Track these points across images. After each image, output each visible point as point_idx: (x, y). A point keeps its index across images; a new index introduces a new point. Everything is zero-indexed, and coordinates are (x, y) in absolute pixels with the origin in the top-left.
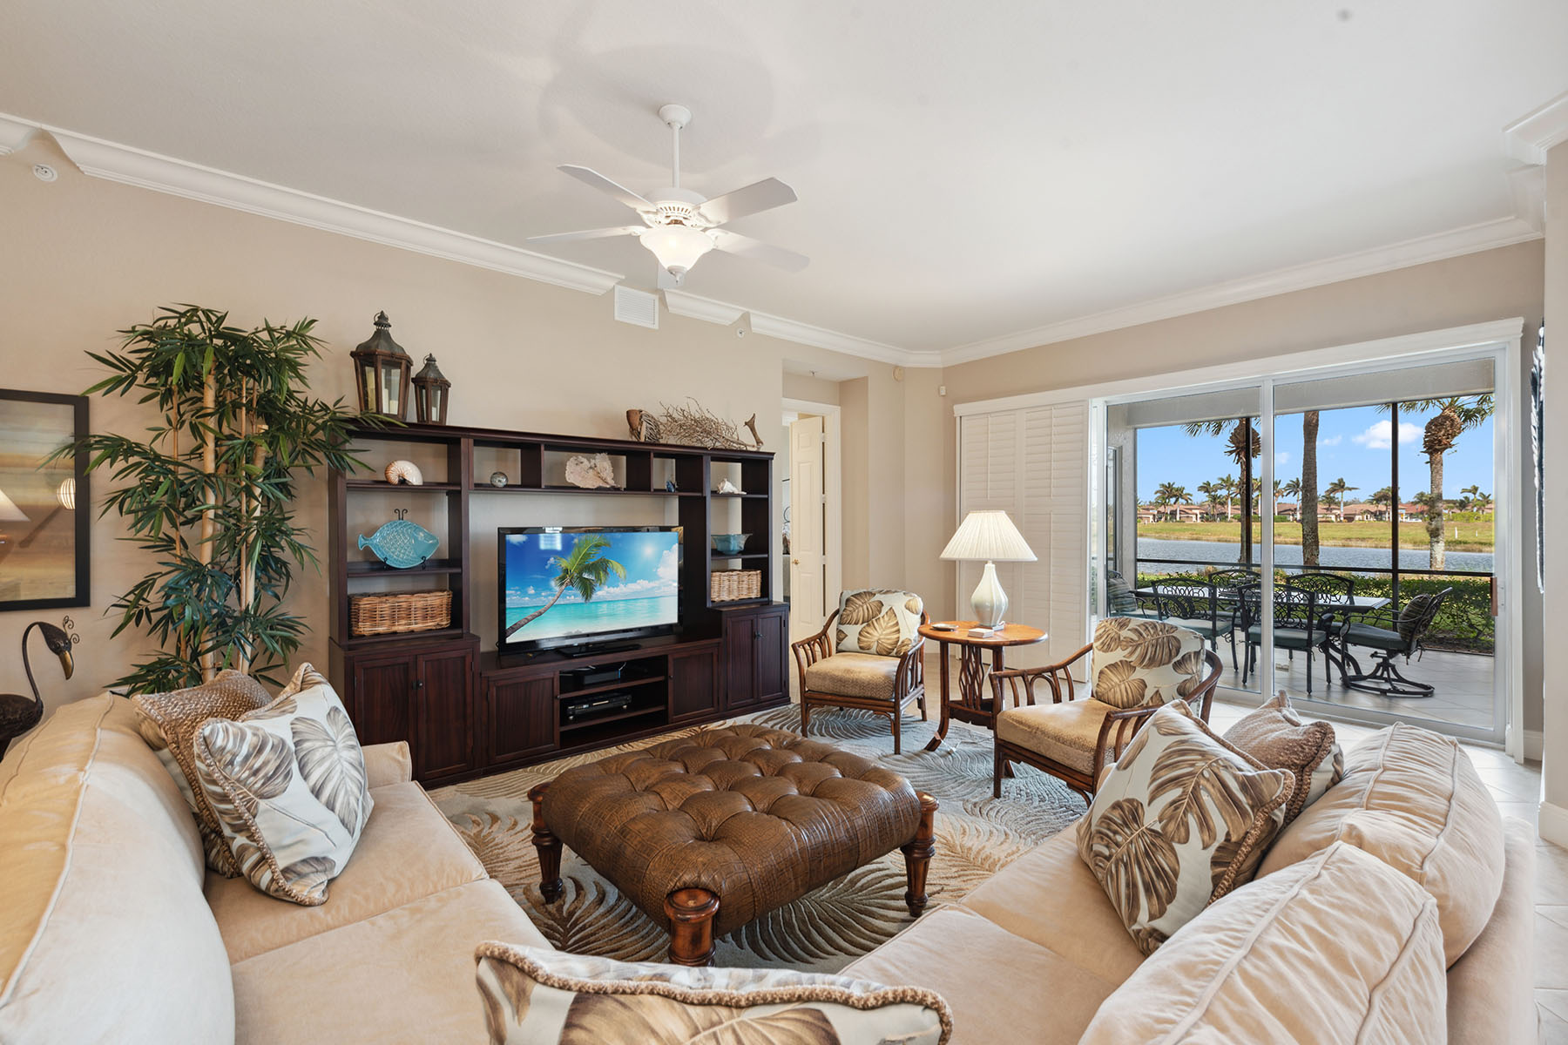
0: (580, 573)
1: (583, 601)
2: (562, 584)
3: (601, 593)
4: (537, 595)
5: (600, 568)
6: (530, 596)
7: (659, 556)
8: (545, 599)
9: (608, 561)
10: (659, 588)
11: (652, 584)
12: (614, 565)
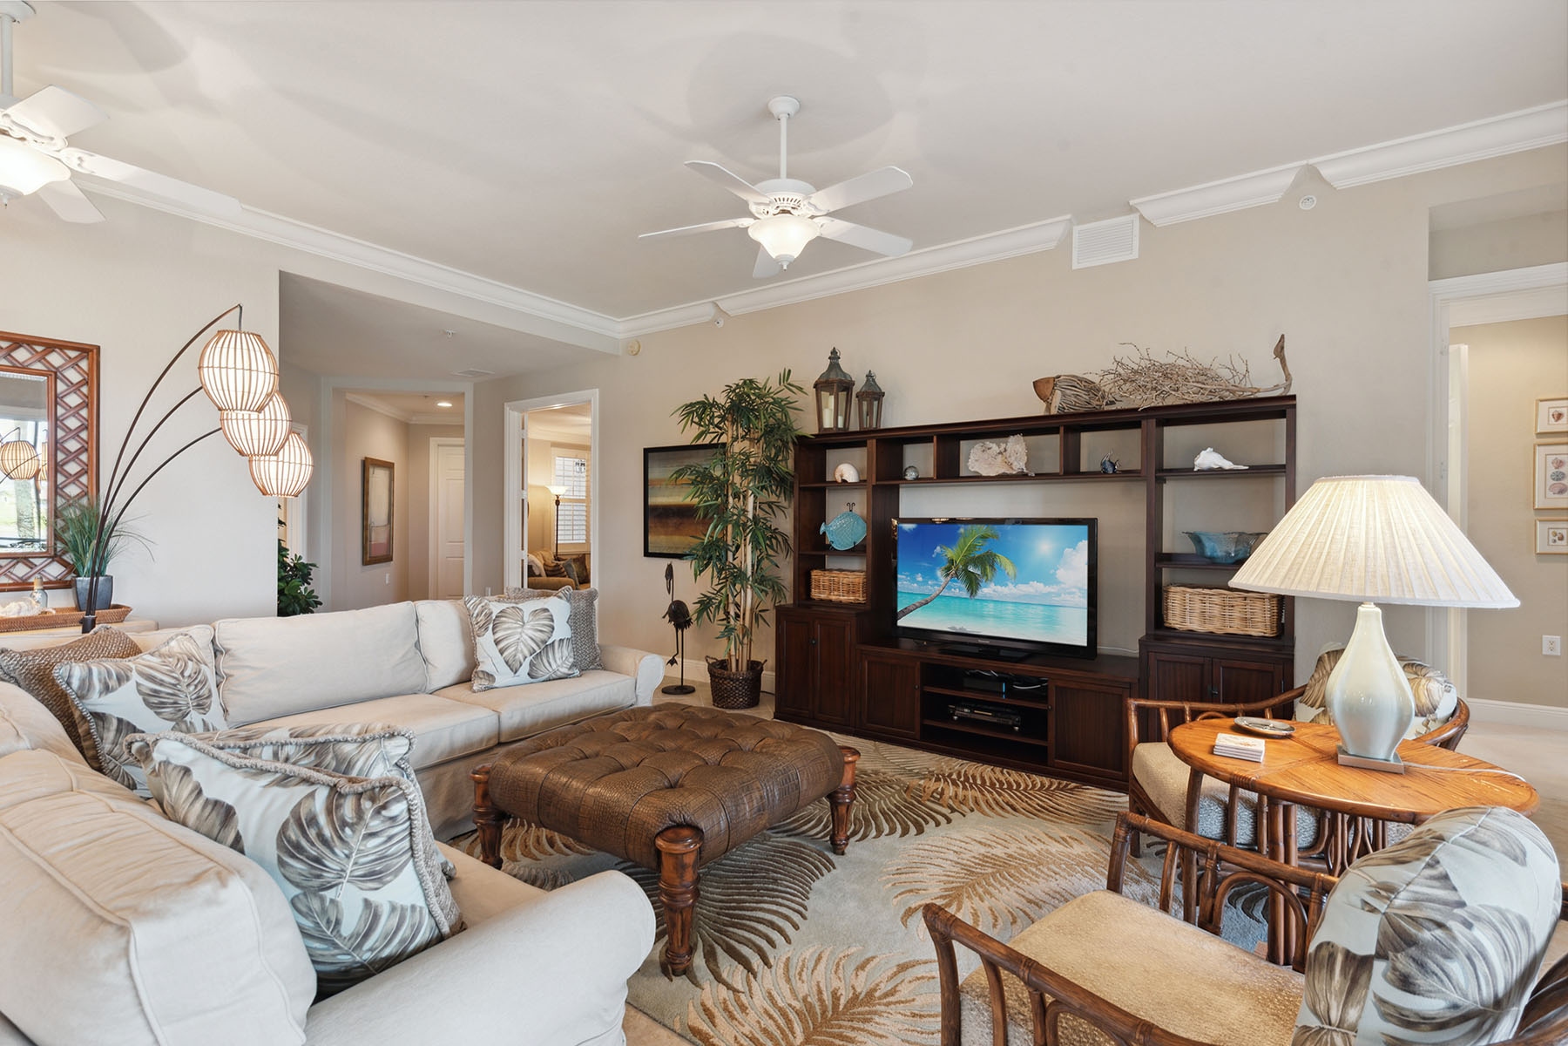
0: (966, 566)
1: (968, 597)
2: (948, 575)
3: (987, 590)
4: (925, 583)
5: (987, 561)
6: (918, 582)
7: (1059, 555)
8: (931, 588)
9: (995, 555)
10: (1059, 595)
11: (1048, 589)
12: (1003, 561)
